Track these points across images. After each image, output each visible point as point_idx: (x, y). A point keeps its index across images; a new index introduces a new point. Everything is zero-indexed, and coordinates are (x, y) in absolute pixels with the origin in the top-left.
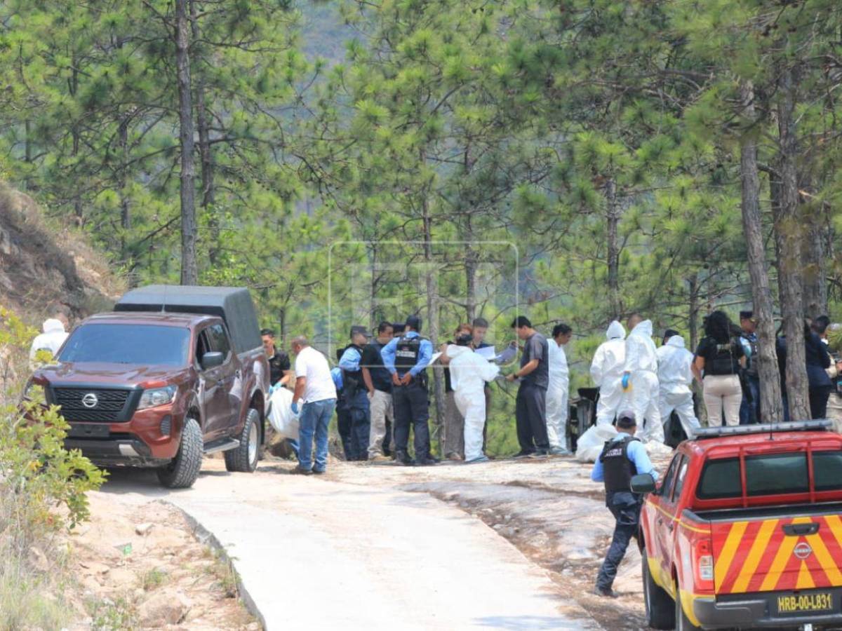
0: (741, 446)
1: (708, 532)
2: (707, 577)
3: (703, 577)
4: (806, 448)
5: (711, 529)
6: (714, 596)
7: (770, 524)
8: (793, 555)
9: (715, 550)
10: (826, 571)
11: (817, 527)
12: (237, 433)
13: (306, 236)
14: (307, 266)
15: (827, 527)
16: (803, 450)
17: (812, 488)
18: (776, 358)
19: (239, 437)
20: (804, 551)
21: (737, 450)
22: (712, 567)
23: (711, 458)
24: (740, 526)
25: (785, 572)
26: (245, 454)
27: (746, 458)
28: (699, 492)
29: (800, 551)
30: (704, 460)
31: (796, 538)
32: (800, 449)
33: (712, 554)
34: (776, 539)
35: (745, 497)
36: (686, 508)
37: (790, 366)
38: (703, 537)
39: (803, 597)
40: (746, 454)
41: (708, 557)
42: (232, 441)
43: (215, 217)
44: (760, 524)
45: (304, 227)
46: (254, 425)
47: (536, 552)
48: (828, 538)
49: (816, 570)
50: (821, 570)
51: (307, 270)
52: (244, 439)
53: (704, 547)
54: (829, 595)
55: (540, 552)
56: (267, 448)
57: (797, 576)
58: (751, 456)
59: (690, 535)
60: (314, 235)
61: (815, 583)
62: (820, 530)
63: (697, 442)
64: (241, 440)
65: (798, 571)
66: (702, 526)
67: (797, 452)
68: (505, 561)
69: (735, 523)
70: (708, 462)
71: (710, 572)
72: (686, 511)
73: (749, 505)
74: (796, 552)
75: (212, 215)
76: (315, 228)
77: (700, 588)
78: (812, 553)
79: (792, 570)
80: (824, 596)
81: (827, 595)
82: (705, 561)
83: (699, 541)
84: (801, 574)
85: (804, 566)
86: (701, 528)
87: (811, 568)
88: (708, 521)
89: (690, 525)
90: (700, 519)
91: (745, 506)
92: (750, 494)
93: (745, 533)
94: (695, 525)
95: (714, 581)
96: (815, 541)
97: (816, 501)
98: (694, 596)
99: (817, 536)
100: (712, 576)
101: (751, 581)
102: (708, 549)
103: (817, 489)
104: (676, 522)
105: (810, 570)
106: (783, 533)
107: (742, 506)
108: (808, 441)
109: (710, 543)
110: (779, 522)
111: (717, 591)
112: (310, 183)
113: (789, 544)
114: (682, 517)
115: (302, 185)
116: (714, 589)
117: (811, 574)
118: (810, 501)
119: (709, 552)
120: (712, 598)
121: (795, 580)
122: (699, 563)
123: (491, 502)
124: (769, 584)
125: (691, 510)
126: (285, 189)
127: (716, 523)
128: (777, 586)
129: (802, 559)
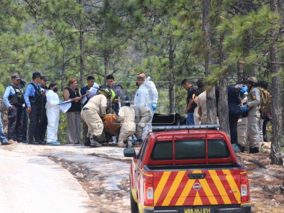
0: (173, 135)
1: (152, 176)
2: (150, 198)
3: (149, 198)
4: (205, 137)
5: (153, 175)
6: (153, 207)
7: (181, 173)
8: (192, 189)
9: (154, 185)
10: (208, 197)
11: (205, 176)
15: (210, 176)
16: (204, 138)
17: (207, 158)
18: (215, 98)
20: (198, 187)
21: (171, 137)
22: (152, 193)
23: (158, 141)
24: (167, 174)
25: (188, 197)
27: (175, 141)
28: (152, 156)
29: (196, 187)
30: (155, 141)
31: (194, 180)
32: (202, 137)
33: (153, 187)
34: (184, 181)
35: (174, 160)
36: (145, 164)
37: (220, 102)
38: (149, 178)
39: (197, 209)
40: (175, 139)
41: (151, 188)
44: (177, 172)
47: (92, 186)
48: (210, 181)
49: (203, 196)
50: (206, 196)
53: (149, 183)
54: (210, 209)
55: (94, 186)
57: (194, 199)
58: (178, 141)
59: (144, 177)
61: (203, 203)
62: (206, 177)
63: (155, 133)
65: (195, 197)
66: (149, 172)
67: (200, 139)
68: (71, 189)
69: (165, 172)
70: (157, 142)
71: (152, 195)
72: (145, 166)
73: (176, 164)
74: (194, 187)
77: (147, 203)
78: (202, 188)
79: (192, 196)
80: (207, 209)
81: (208, 209)
82: (150, 190)
83: (147, 180)
84: (196, 198)
85: (197, 194)
86: (148, 174)
87: (201, 195)
88: (152, 170)
89: (145, 173)
90: (149, 170)
91: (174, 164)
92: (176, 158)
93: (169, 177)
94: (147, 172)
95: (153, 200)
96: (203, 182)
97: (209, 163)
98: (144, 207)
99: (204, 180)
100: (152, 198)
101: (172, 201)
102: (151, 184)
103: (209, 157)
104: (140, 171)
105: (201, 196)
106: (188, 177)
107: (172, 164)
108: (206, 134)
109: (153, 181)
110: (186, 172)
111: (155, 205)
112: (31, 13)
113: (191, 183)
114: (143, 169)
115: (27, 14)
116: (153, 204)
117: (201, 198)
118: (205, 163)
119: (152, 186)
120: (152, 208)
121: (193, 201)
122: (147, 191)
123: (79, 162)
124: (180, 202)
125: (148, 166)
126: (19, 16)
127: (156, 172)
128: (184, 203)
129: (196, 191)
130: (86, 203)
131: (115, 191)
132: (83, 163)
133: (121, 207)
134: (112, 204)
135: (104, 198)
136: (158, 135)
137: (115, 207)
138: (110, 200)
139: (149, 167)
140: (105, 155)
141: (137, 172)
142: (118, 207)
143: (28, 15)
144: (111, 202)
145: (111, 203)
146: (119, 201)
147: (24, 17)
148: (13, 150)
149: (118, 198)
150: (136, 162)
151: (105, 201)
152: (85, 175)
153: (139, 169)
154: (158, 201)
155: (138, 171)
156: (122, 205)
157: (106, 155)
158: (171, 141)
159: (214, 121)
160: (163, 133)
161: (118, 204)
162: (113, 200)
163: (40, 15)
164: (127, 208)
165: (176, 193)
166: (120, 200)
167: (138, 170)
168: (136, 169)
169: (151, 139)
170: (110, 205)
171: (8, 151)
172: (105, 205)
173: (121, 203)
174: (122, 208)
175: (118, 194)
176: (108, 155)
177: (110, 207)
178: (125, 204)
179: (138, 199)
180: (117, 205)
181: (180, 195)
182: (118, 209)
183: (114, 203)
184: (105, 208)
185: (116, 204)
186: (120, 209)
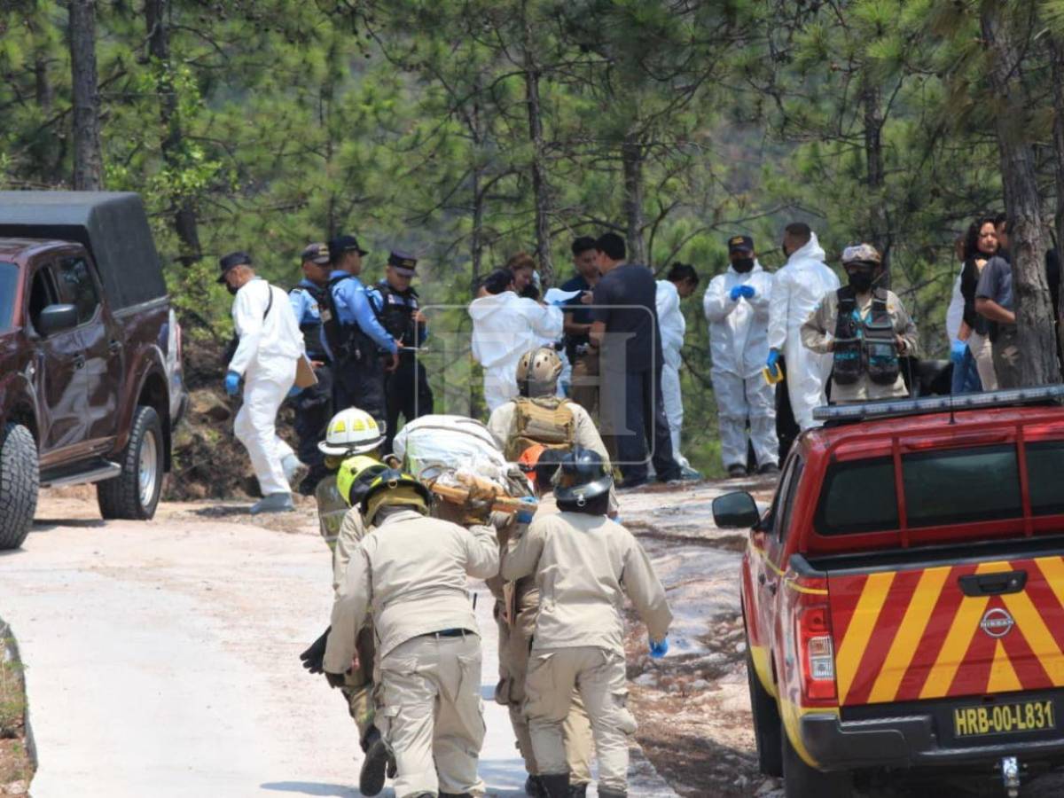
0: (895, 436)
1: (825, 592)
2: (821, 675)
3: (816, 675)
4: (1016, 437)
5: (828, 588)
6: (836, 710)
7: (933, 579)
8: (980, 632)
9: (836, 626)
10: (1042, 660)
11: (1025, 580)
12: (118, 450)
13: (371, 118)
14: (359, 167)
15: (1042, 579)
16: (1011, 440)
17: (1027, 512)
18: (1046, 287)
19: (121, 457)
20: (999, 623)
21: (889, 442)
22: (831, 656)
23: (841, 459)
24: (879, 583)
25: (964, 663)
26: (132, 487)
27: (904, 457)
28: (820, 519)
29: (992, 624)
30: (827, 462)
31: (985, 600)
32: (1005, 438)
33: (831, 633)
34: (947, 605)
35: (903, 529)
36: (796, 551)
38: (815, 602)
39: (1001, 708)
40: (905, 450)
41: (823, 639)
42: (108, 465)
43: (164, 79)
44: (919, 574)
45: (368, 102)
46: (148, 433)
48: (1043, 598)
49: (1022, 656)
50: (1033, 657)
51: (362, 174)
52: (131, 460)
53: (817, 621)
54: (1049, 703)
56: (237, 484)
57: (989, 670)
58: (915, 455)
59: (795, 597)
60: (385, 117)
61: (1022, 682)
62: (1028, 584)
63: (824, 431)
64: (124, 463)
65: (991, 661)
67: (996, 445)
69: (871, 575)
70: (834, 466)
71: (828, 666)
72: (797, 558)
73: (912, 544)
74: (984, 625)
75: (159, 76)
76: (387, 103)
77: (811, 695)
78: (1015, 628)
79: (977, 659)
80: (1038, 705)
81: (1044, 705)
82: (819, 646)
83: (807, 609)
84: (995, 666)
85: (1000, 651)
86: (811, 586)
87: (1014, 654)
88: (823, 573)
89: (797, 582)
90: (812, 571)
91: (904, 545)
92: (912, 522)
93: (890, 594)
94: (802, 581)
95: (835, 682)
96: (1019, 606)
97: (1035, 533)
98: (802, 712)
99: (1023, 595)
100: (832, 674)
101: (904, 680)
102: (824, 623)
103: (1036, 511)
104: (780, 577)
105: (1012, 659)
106: (958, 590)
107: (899, 545)
108: (1019, 424)
109: (828, 613)
110: (952, 571)
111: (841, 701)
112: (337, 16)
113: (972, 611)
114: (788, 569)
115: (324, 20)
116: (836, 697)
117: (1014, 665)
118: (1023, 534)
119: (825, 630)
120: (833, 713)
121: (985, 678)
122: (809, 652)
124: (937, 685)
125: (805, 556)
126: (296, 29)
127: (834, 575)
128: (952, 688)
129: (996, 638)
131: (690, 657)
133: (716, 715)
134: (681, 707)
135: (651, 687)
136: (836, 438)
137: (695, 717)
138: (672, 694)
139: (811, 559)
140: (644, 526)
141: (768, 583)
142: (706, 716)
143: (329, 23)
144: (679, 700)
145: (677, 705)
146: (707, 694)
147: (314, 32)
148: (301, 529)
149: (701, 683)
150: (759, 544)
151: (655, 696)
153: (775, 569)
154: (852, 687)
155: (770, 580)
156: (718, 709)
157: (650, 528)
158: (888, 460)
159: (1048, 375)
160: (857, 431)
161: (705, 707)
162: (685, 692)
163: (371, 19)
164: (739, 719)
165: (919, 654)
166: (710, 689)
167: (771, 573)
168: (764, 571)
169: (814, 456)
170: (673, 711)
171: (284, 534)
172: (657, 714)
173: (713, 701)
174: (720, 722)
175: (704, 666)
176: (657, 525)
177: (674, 718)
178: (729, 705)
179: (776, 681)
180: (701, 710)
181: (936, 655)
182: (704, 726)
183: (688, 702)
184: (655, 725)
185: (696, 705)
186: (712, 722)
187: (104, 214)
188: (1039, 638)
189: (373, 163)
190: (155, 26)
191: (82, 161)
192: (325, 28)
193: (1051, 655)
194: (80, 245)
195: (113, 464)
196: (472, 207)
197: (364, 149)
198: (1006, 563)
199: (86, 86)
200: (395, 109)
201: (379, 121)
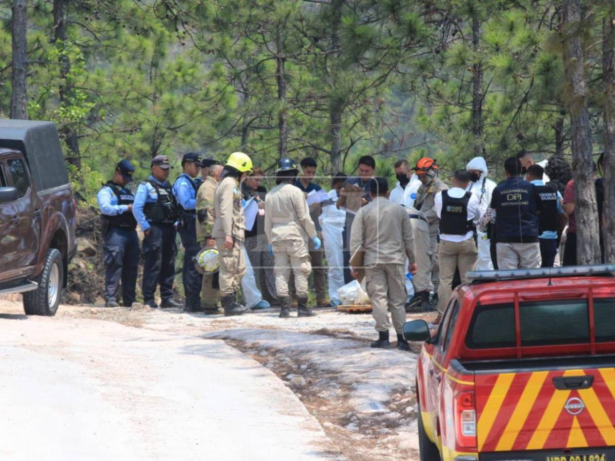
0: (516, 291)
1: (472, 384)
2: (469, 433)
3: (466, 433)
4: (587, 294)
5: (474, 381)
6: (477, 454)
7: (538, 378)
8: (564, 410)
9: (478, 406)
10: (600, 430)
11: (592, 381)
12: (36, 274)
13: (180, 79)
14: (173, 109)
15: (602, 381)
16: (584, 297)
17: (593, 339)
18: (595, 201)
19: (38, 278)
20: (575, 406)
21: (512, 295)
22: (474, 422)
23: (483, 304)
24: (505, 378)
25: (554, 429)
26: (44, 296)
27: (521, 304)
28: (469, 340)
29: (572, 406)
30: (475, 306)
31: (567, 392)
32: (581, 295)
33: (475, 408)
34: (546, 393)
35: (519, 347)
36: (455, 358)
37: (607, 210)
38: (466, 389)
39: (575, 457)
40: (521, 300)
41: (471, 412)
42: (31, 283)
43: (64, 53)
44: (529, 375)
45: (179, 70)
46: (55, 265)
47: (326, 405)
48: (603, 392)
49: (589, 427)
50: (595, 427)
51: (174, 113)
52: (44, 281)
53: (467, 400)
54: (603, 455)
55: (330, 405)
56: (99, 294)
57: (568, 434)
58: (528, 303)
59: (454, 386)
60: (188, 78)
61: (588, 444)
62: (594, 384)
63: (472, 286)
64: (40, 283)
65: (569, 429)
66: (466, 377)
67: (576, 298)
68: (282, 413)
69: (501, 375)
70: (479, 308)
71: (473, 427)
72: (455, 362)
73: (523, 356)
74: (567, 407)
75: (61, 51)
76: (190, 71)
77: (461, 445)
78: (585, 410)
79: (562, 427)
80: (597, 456)
81: (600, 456)
82: (468, 416)
83: (462, 393)
84: (572, 432)
85: (576, 423)
86: (464, 380)
87: (585, 425)
88: (472, 372)
89: (456, 377)
90: (465, 370)
91: (519, 357)
92: (524, 343)
93: (511, 386)
94: (460, 376)
95: (476, 438)
96: (588, 396)
97: (597, 353)
98: (456, 454)
99: (591, 390)
100: (474, 432)
101: (517, 438)
102: (471, 402)
103: (598, 339)
104: (444, 372)
105: (582, 428)
106: (553, 386)
107: (516, 357)
108: (591, 287)
109: (474, 396)
110: (549, 376)
111: (480, 449)
112: (166, 20)
113: (560, 398)
114: (450, 368)
115: (158, 22)
116: (477, 447)
117: (583, 432)
118: (589, 353)
119: (471, 406)
120: (474, 456)
121: (566, 438)
122: (462, 418)
123: (293, 351)
124: (537, 442)
125: (460, 360)
126: (141, 26)
127: (480, 374)
128: (546, 444)
129: (573, 415)
130: (320, 444)
131: (378, 414)
132: (302, 352)
133: (396, 451)
134: (374, 444)
135: (355, 432)
136: (480, 291)
137: (384, 452)
138: (369, 436)
139: (464, 362)
140: (348, 333)
141: (436, 375)
142: (390, 451)
143: (160, 24)
144: (373, 440)
145: (373, 443)
146: (390, 437)
147: (151, 28)
148: (143, 325)
149: (386, 430)
150: (430, 351)
151: (358, 437)
152: (309, 379)
153: (440, 367)
154: (486, 441)
155: (437, 374)
156: (397, 447)
157: (352, 333)
158: (510, 305)
159: (594, 254)
160: (492, 287)
161: (390, 446)
162: (376, 435)
163: (186, 23)
164: (410, 454)
165: (527, 423)
166: (392, 435)
167: (437, 368)
168: (432, 368)
169: (467, 301)
170: (371, 448)
171: (134, 328)
172: (361, 449)
173: (394, 442)
174: (399, 455)
175: (387, 420)
176: (355, 331)
177: (372, 451)
178: (404, 445)
179: (439, 433)
180: (387, 447)
181: (537, 424)
182: (390, 457)
183: (379, 442)
184: (361, 456)
185: (384, 444)
186: (394, 455)
187: (34, 134)
188: (599, 416)
189: (181, 107)
190: (59, 21)
191: (16, 99)
192: (159, 27)
193: (607, 427)
194: (18, 152)
195: (33, 282)
196: (241, 134)
197: (177, 98)
198: (582, 370)
199: (20, 56)
200: (195, 75)
201: (185, 81)
